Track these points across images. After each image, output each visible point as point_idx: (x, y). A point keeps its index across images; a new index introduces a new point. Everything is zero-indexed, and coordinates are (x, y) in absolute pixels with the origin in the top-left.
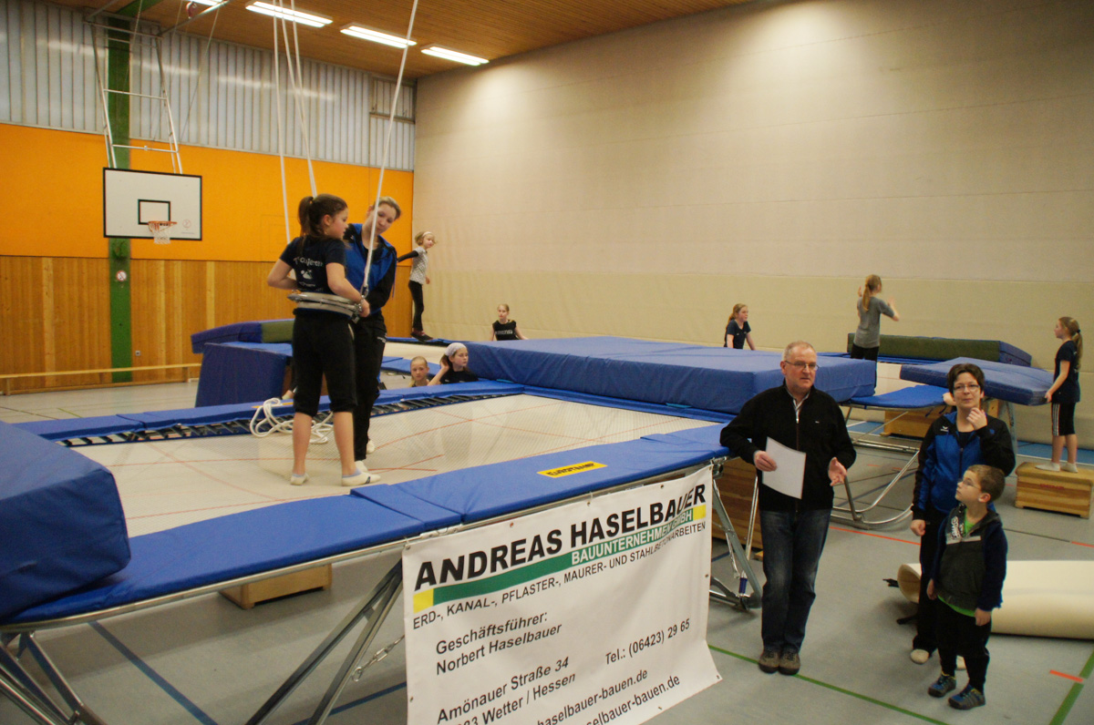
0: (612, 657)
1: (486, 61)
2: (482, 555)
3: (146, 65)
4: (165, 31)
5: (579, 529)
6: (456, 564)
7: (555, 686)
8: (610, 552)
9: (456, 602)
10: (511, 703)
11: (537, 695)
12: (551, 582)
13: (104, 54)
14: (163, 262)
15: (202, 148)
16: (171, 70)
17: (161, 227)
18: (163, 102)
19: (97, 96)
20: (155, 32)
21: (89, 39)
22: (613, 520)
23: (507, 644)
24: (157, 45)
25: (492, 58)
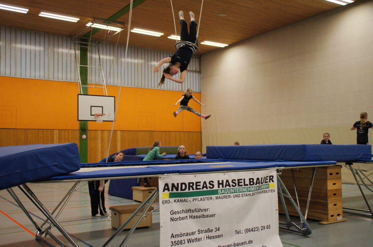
0: (238, 232)
1: (227, 45)
2: (185, 184)
3: (94, 56)
4: (101, 42)
5: (221, 182)
6: (176, 185)
7: (215, 237)
8: (233, 192)
9: (177, 199)
10: (198, 238)
11: (208, 238)
12: (211, 198)
13: (78, 52)
14: (100, 131)
15: (116, 86)
16: (103, 57)
17: (99, 116)
18: (100, 69)
19: (76, 68)
20: (97, 43)
21: (73, 47)
22: (234, 181)
23: (196, 217)
24: (98, 48)
25: (230, 44)
